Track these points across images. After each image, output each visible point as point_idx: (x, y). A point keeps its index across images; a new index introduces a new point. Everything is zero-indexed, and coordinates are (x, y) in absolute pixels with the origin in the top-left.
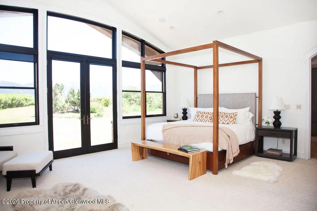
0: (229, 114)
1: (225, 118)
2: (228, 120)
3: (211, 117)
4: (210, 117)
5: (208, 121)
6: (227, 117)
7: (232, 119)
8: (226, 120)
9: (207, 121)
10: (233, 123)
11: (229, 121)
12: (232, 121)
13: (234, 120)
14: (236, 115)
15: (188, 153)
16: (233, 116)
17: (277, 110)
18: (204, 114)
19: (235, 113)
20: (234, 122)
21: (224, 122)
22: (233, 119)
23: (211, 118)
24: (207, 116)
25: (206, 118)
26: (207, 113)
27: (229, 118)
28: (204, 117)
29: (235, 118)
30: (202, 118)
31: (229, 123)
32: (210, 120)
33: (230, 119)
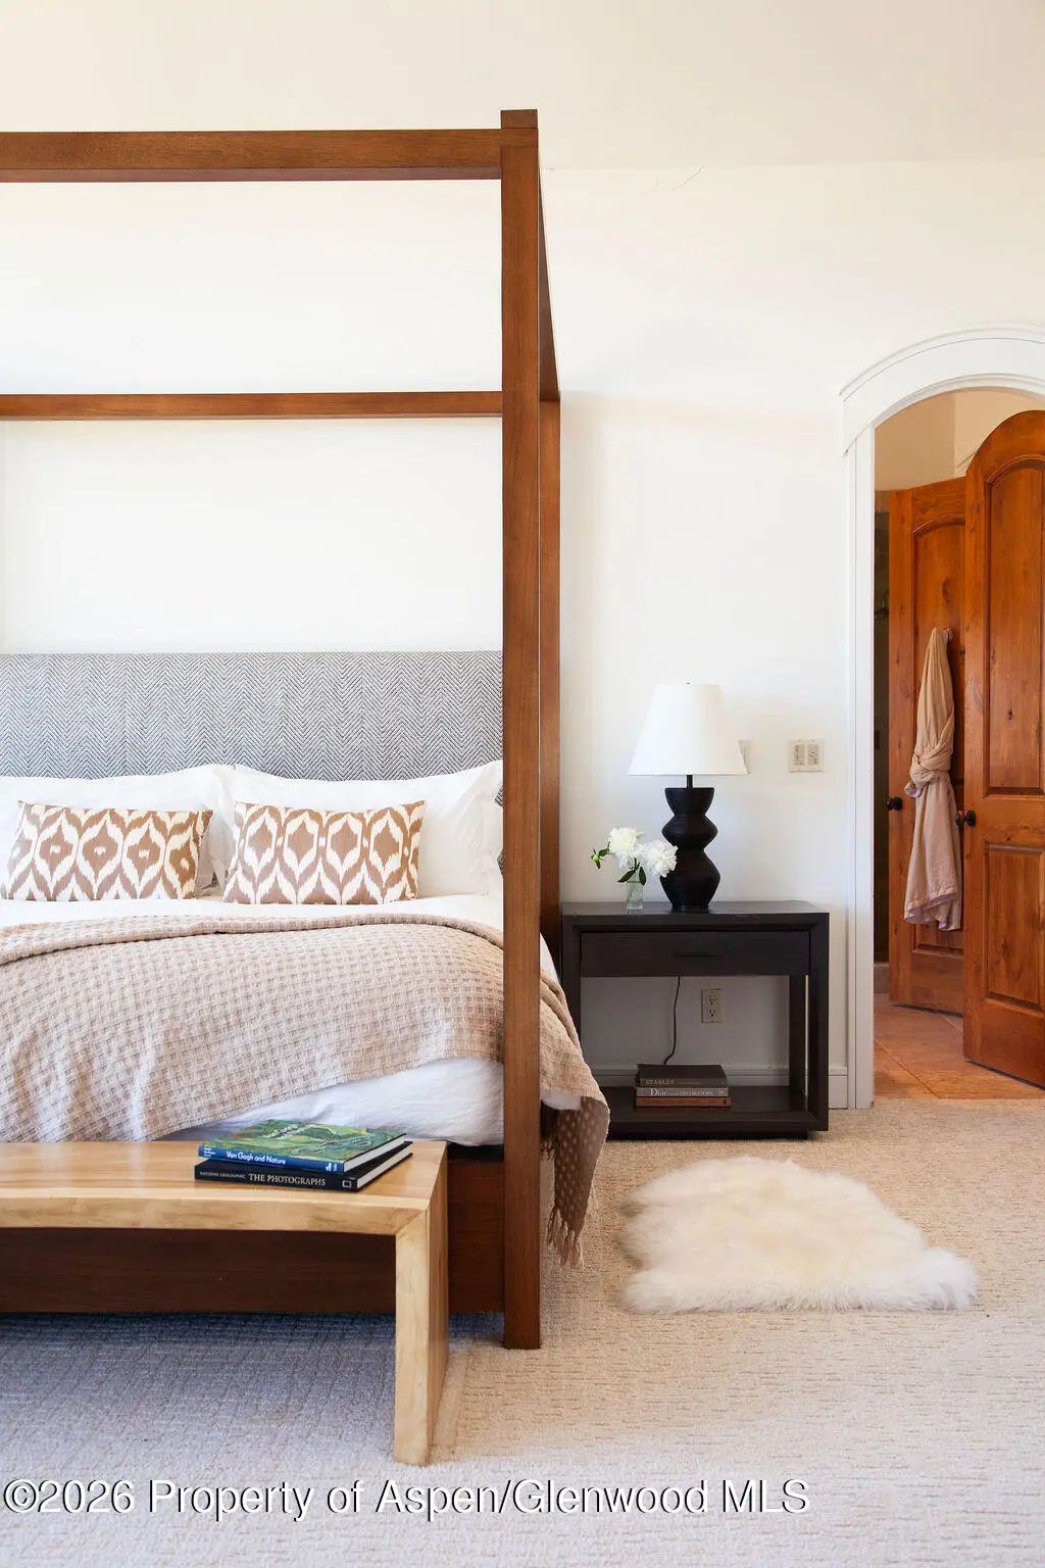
0: (360, 817)
1: (332, 857)
2: (356, 868)
3: (184, 852)
4: (176, 857)
5: (168, 885)
6: (345, 841)
7: (394, 863)
8: (341, 870)
9: (160, 887)
10: (409, 894)
11: (374, 874)
12: (395, 878)
13: (412, 868)
14: (416, 827)
15: (355, 1190)
16: (397, 834)
17: (690, 778)
18: (114, 832)
19: (410, 809)
20: (411, 880)
21: (330, 890)
22: (404, 860)
23: (185, 864)
24: (146, 842)
25: (141, 866)
26: (139, 822)
27: (365, 853)
28: (122, 858)
29: (416, 851)
30: (97, 863)
31: (374, 890)
32: (184, 877)
33: (374, 858)
